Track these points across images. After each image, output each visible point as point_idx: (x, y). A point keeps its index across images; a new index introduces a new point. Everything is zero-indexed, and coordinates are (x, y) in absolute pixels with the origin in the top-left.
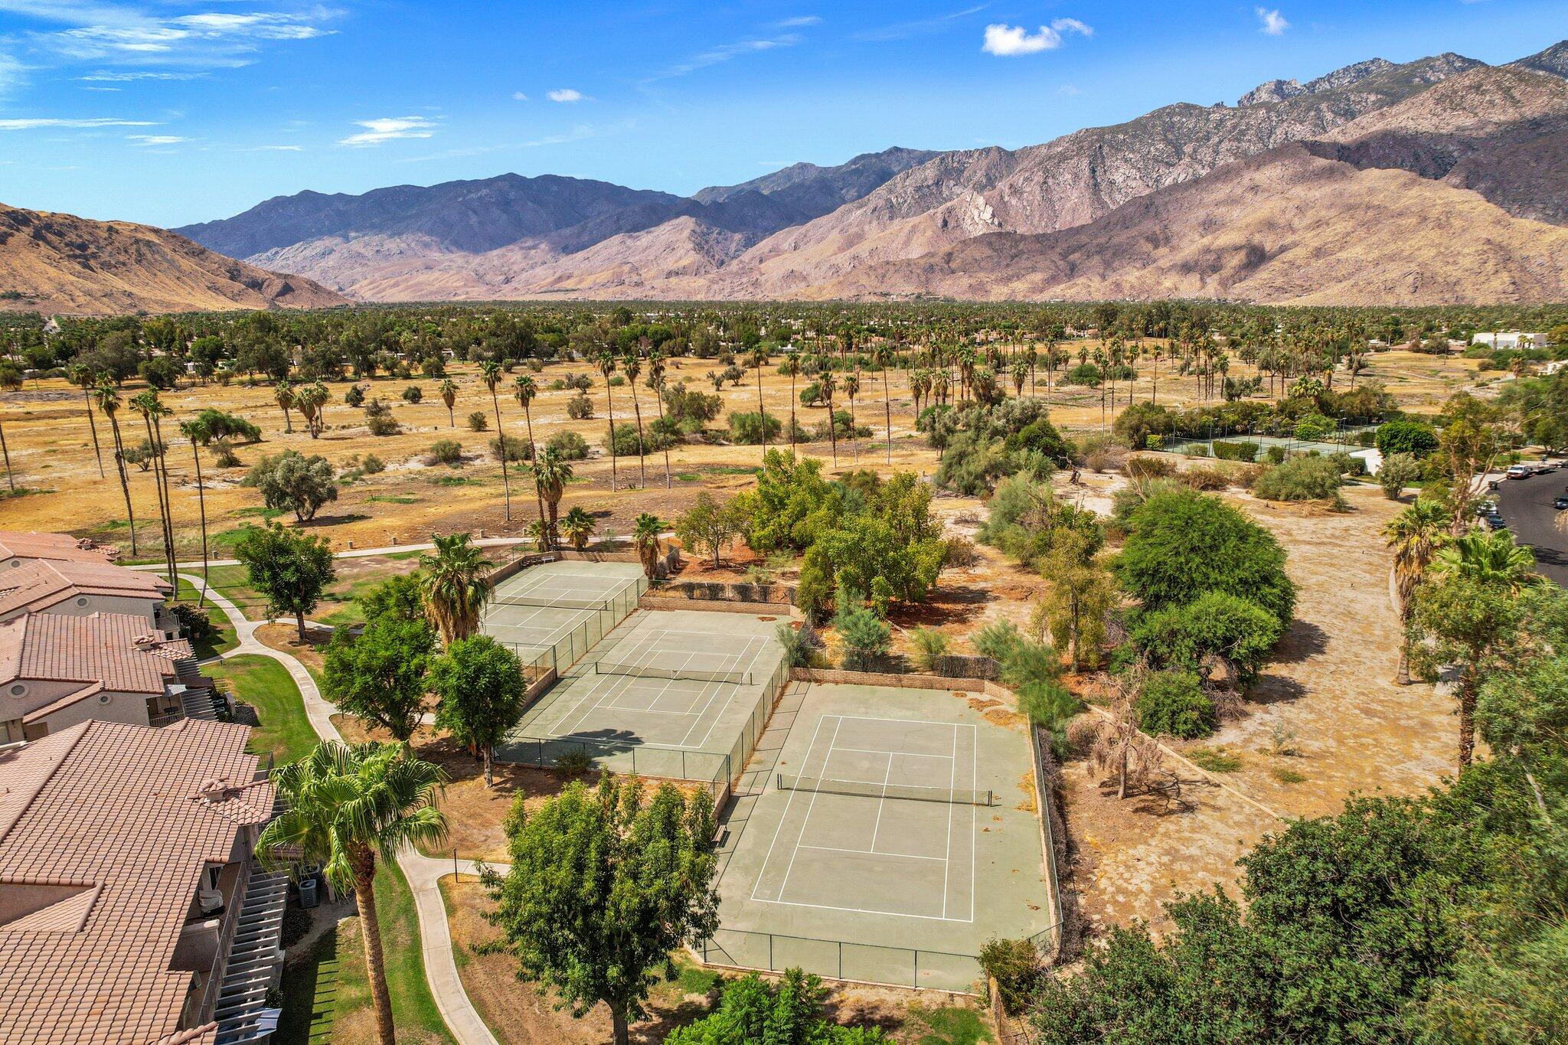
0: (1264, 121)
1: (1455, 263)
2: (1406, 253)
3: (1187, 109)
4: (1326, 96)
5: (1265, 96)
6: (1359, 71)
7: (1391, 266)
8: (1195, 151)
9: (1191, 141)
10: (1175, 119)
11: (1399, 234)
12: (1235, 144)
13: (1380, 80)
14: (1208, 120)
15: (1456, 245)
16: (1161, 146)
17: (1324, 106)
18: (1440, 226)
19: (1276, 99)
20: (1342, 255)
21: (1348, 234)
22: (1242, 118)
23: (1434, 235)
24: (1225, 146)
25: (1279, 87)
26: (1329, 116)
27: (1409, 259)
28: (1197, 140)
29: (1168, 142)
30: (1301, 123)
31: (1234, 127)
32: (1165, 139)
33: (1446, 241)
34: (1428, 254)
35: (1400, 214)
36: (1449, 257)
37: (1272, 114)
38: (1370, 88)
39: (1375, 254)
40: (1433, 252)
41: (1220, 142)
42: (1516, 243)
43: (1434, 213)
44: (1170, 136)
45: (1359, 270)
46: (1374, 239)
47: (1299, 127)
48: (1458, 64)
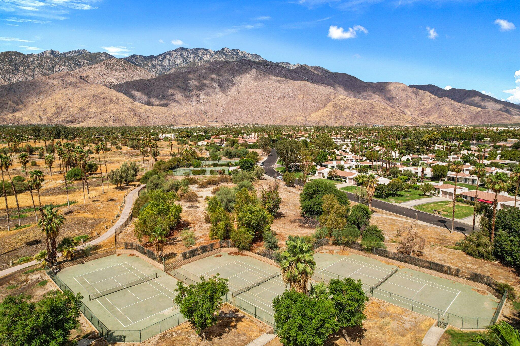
0: (50, 63)
1: (123, 114)
2: (109, 110)
3: (18, 54)
4: (70, 58)
5: (48, 55)
6: (79, 52)
7: (106, 114)
8: (24, 70)
9: (22, 66)
10: (13, 57)
11: (105, 105)
12: (41, 70)
13: (86, 57)
14: (28, 59)
15: (122, 109)
16: (9, 66)
17: (70, 61)
18: (116, 103)
19: (53, 57)
20: (89, 110)
21: (90, 104)
22: (41, 61)
23: (115, 105)
24: (36, 70)
25: (53, 52)
26: (73, 65)
27: (110, 112)
28: (24, 66)
29: (12, 66)
30: (64, 66)
31: (39, 64)
32: (10, 64)
33: (119, 107)
34: (114, 111)
35: (104, 99)
36: (122, 112)
37: (53, 61)
38: (84, 58)
39: (99, 111)
40: (116, 110)
41: (34, 68)
42: (137, 109)
43: (114, 99)
44: (12, 63)
45: (96, 115)
46: (98, 106)
47: (63, 67)
48: (108, 56)
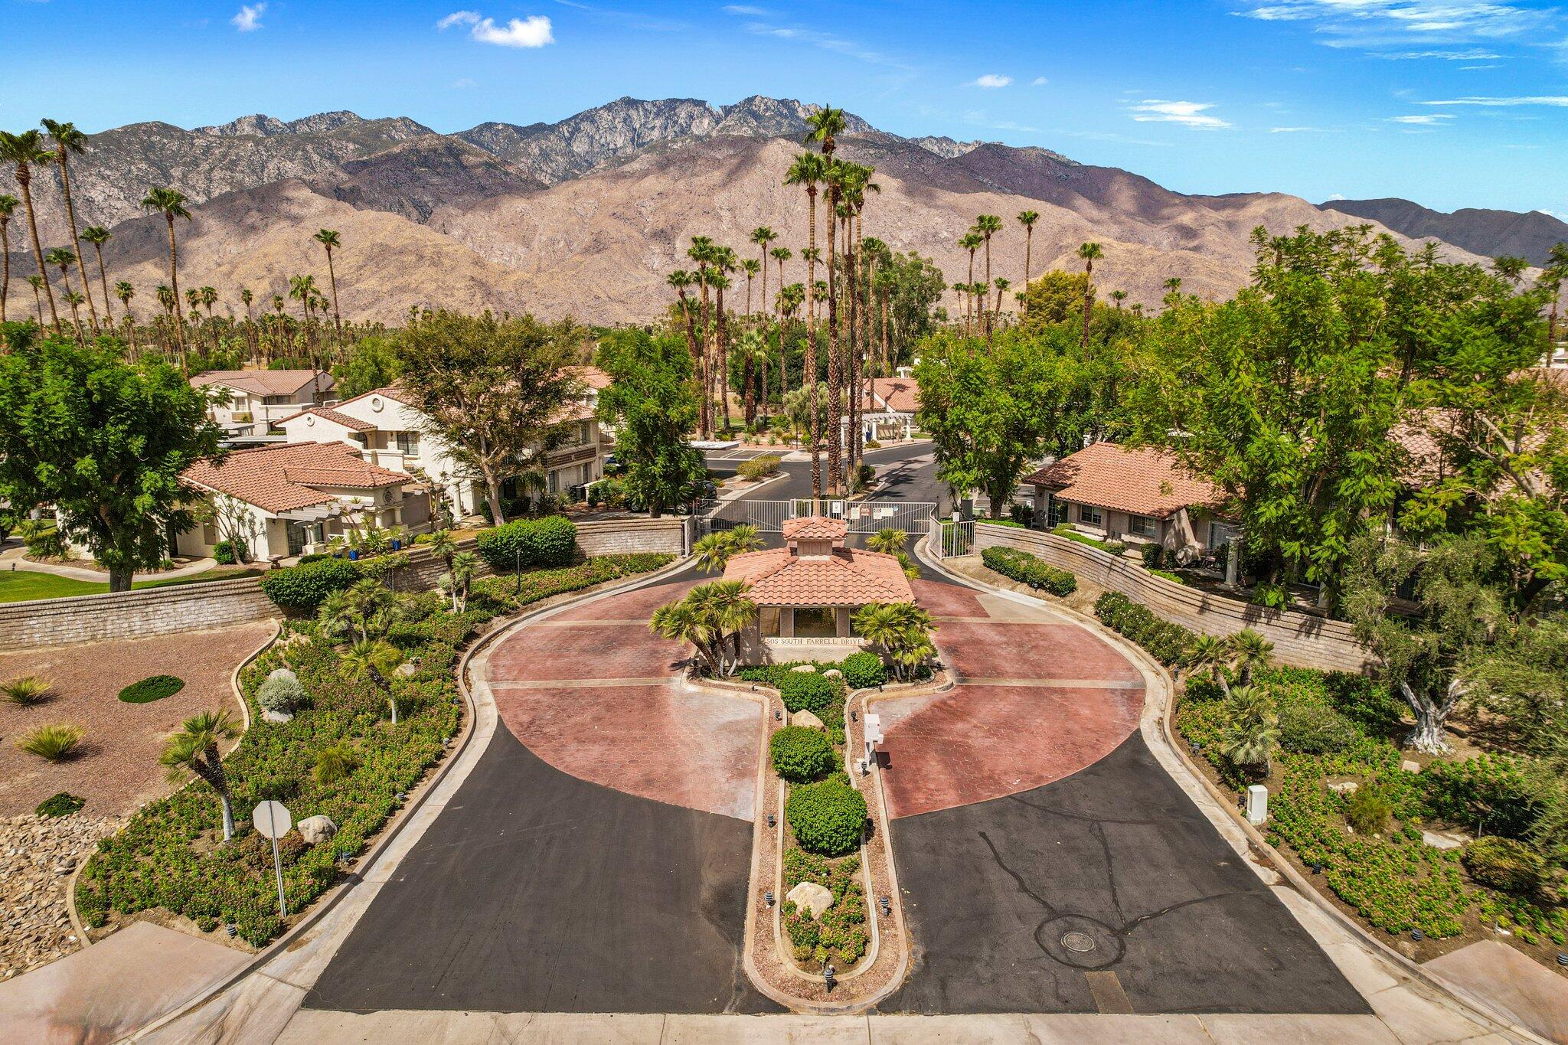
0: (253, 153)
1: (452, 295)
2: (413, 286)
3: (166, 129)
4: (310, 138)
5: (248, 130)
6: (333, 120)
7: (405, 297)
8: (184, 176)
9: (178, 165)
10: (155, 138)
11: (403, 269)
12: (228, 173)
13: (353, 131)
14: (193, 145)
15: (450, 280)
16: (143, 166)
17: (309, 147)
18: (434, 264)
19: (260, 134)
20: (360, 286)
21: (361, 268)
22: (230, 147)
23: (432, 271)
24: (217, 174)
25: (261, 121)
26: (316, 158)
27: (416, 291)
28: (184, 164)
29: (152, 163)
30: (291, 160)
31: (224, 156)
32: (147, 159)
33: (441, 276)
34: (430, 287)
35: (401, 252)
36: (449, 291)
37: (261, 148)
38: (345, 136)
39: (388, 286)
40: (434, 286)
41: (211, 169)
42: (492, 281)
43: (428, 252)
44: (152, 157)
45: (378, 299)
46: (384, 273)
47: (289, 165)
48: (414, 128)
